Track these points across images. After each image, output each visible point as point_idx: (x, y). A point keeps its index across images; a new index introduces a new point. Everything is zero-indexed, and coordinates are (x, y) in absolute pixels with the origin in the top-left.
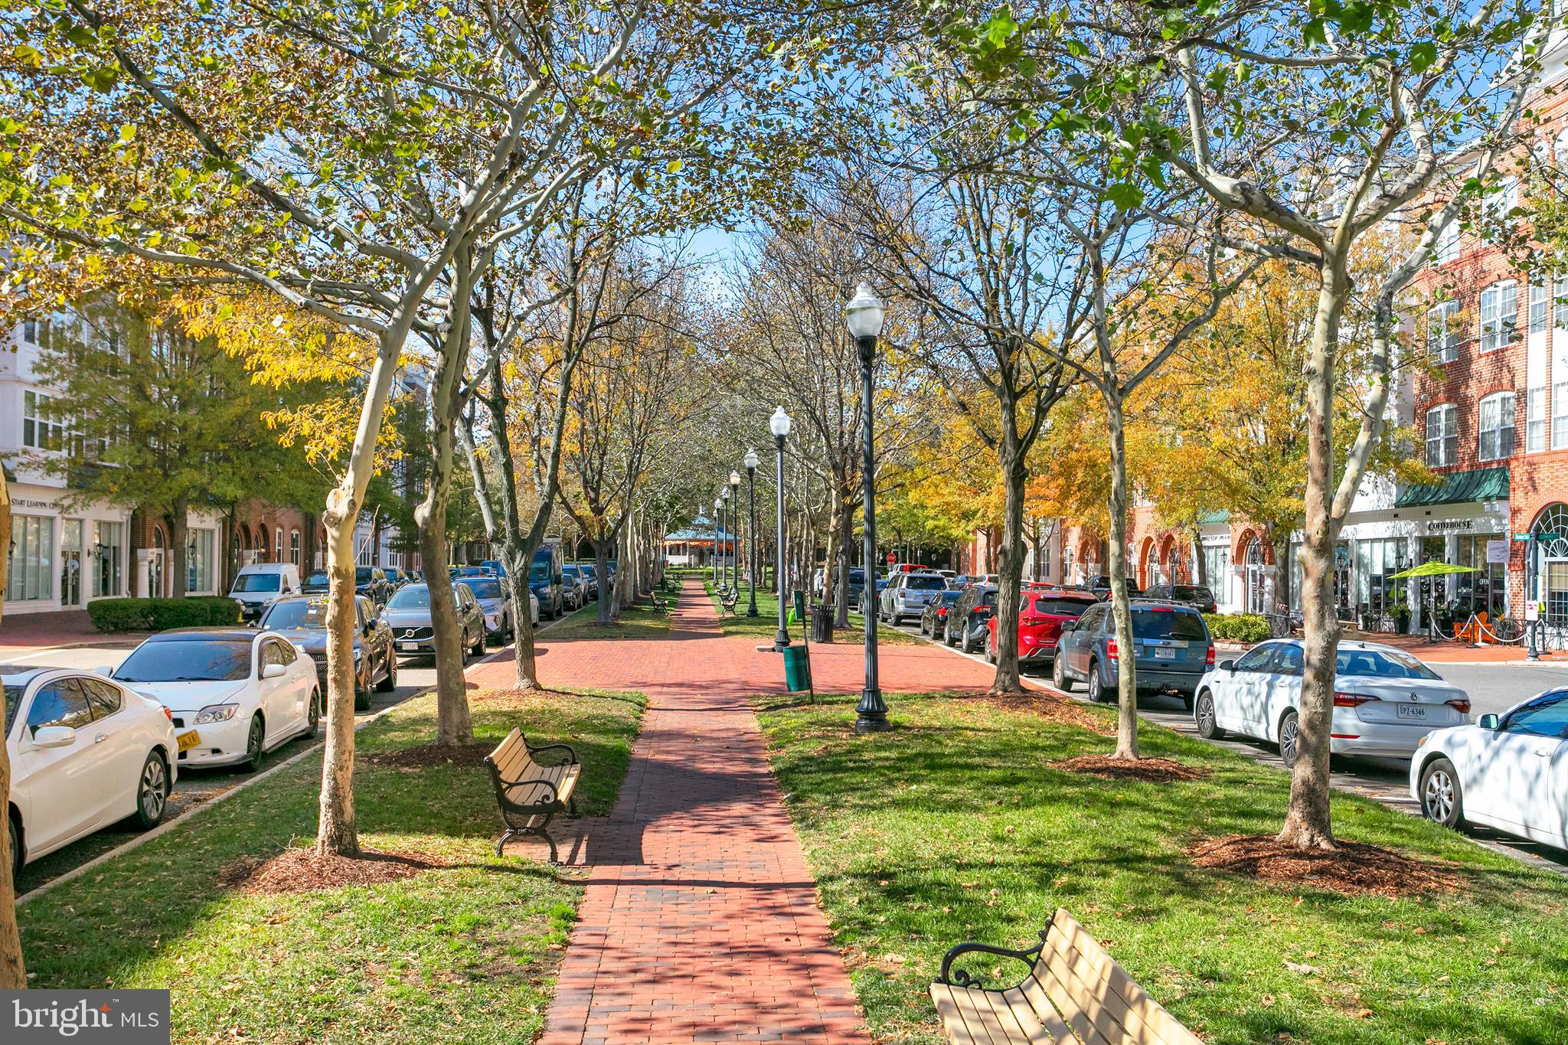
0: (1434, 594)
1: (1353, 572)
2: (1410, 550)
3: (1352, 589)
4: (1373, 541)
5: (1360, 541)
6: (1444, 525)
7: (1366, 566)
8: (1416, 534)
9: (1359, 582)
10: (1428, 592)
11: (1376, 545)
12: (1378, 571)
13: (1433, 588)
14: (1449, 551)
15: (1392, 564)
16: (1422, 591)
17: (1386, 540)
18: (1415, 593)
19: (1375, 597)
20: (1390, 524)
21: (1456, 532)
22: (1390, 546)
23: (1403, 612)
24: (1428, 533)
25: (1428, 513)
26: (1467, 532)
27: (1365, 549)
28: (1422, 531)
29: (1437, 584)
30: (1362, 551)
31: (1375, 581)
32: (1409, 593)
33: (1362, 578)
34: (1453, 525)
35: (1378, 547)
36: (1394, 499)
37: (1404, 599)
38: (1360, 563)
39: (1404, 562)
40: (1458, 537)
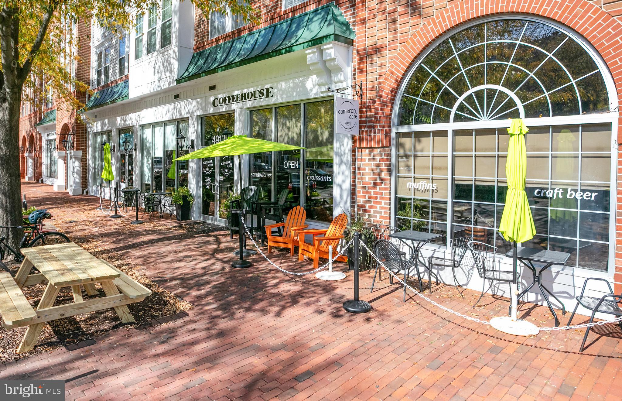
0: (220, 178)
1: (137, 155)
2: (191, 130)
3: (137, 171)
4: (154, 125)
5: (143, 127)
6: (231, 99)
7: (148, 151)
8: (199, 113)
9: (142, 164)
10: (212, 175)
11: (157, 129)
12: (159, 153)
13: (217, 170)
14: (238, 127)
15: (172, 145)
16: (204, 176)
17: (166, 123)
18: (196, 175)
19: (157, 178)
20: (171, 106)
21: (249, 104)
22: (171, 129)
23: (185, 197)
24: (211, 110)
25: (212, 88)
26: (264, 102)
27: (148, 133)
28: (203, 109)
29: (222, 167)
30: (145, 136)
31: (156, 161)
32: (190, 176)
33: (145, 161)
34: (245, 97)
35: (159, 131)
36: (175, 75)
37: (184, 181)
38: (143, 147)
39: (186, 143)
40: (252, 111)
